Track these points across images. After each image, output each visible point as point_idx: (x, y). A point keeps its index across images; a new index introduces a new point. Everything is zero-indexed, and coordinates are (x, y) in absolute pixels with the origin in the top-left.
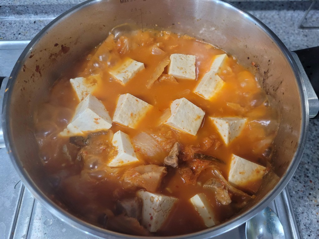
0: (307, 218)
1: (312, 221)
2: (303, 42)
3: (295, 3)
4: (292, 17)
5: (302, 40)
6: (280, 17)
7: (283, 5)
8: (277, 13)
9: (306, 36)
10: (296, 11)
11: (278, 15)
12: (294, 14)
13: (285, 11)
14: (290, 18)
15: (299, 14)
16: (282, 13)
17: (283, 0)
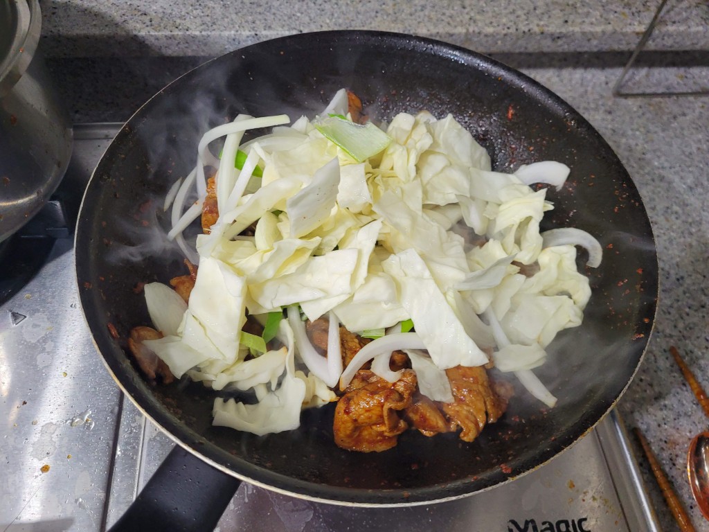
0: (641, 421)
1: (648, 425)
2: (606, 122)
3: (586, 56)
4: (582, 80)
5: (603, 119)
6: (562, 81)
7: (565, 60)
8: (557, 73)
9: (610, 113)
10: (589, 70)
11: (558, 76)
12: (585, 75)
13: (570, 70)
14: (580, 82)
15: (594, 76)
16: (566, 73)
17: (567, 50)
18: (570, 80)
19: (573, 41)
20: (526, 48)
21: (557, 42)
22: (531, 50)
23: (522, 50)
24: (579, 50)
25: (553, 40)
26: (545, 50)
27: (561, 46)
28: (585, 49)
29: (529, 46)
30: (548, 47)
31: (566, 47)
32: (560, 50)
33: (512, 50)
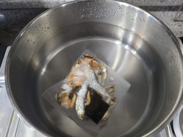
5: (177, 28)
7: (166, 8)
9: (180, 26)
10: (174, 12)
11: (164, 14)
17: (166, 5)
18: (167, 15)
19: (168, 2)
20: (152, 5)
21: (162, 3)
22: (153, 5)
23: (151, 5)
24: (170, 5)
25: (161, 2)
26: (159, 5)
27: (164, 4)
28: (172, 5)
29: (153, 4)
30: (160, 4)
31: (166, 4)
32: (164, 5)
33: (147, 5)
